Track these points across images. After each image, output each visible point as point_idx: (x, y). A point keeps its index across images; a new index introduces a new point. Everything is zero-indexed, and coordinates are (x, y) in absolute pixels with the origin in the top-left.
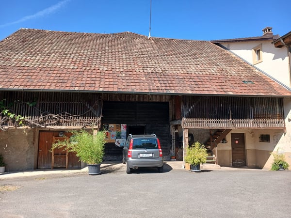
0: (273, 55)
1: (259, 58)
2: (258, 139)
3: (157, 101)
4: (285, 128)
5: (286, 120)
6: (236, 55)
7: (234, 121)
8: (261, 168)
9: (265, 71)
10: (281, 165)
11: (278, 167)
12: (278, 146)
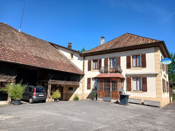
0: (78, 58)
1: (72, 57)
2: (68, 89)
3: (33, 69)
4: (79, 85)
5: (80, 82)
6: (62, 53)
7: (66, 82)
8: (68, 100)
9: (74, 63)
10: (77, 98)
11: (76, 99)
12: (76, 91)
